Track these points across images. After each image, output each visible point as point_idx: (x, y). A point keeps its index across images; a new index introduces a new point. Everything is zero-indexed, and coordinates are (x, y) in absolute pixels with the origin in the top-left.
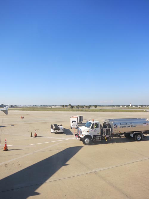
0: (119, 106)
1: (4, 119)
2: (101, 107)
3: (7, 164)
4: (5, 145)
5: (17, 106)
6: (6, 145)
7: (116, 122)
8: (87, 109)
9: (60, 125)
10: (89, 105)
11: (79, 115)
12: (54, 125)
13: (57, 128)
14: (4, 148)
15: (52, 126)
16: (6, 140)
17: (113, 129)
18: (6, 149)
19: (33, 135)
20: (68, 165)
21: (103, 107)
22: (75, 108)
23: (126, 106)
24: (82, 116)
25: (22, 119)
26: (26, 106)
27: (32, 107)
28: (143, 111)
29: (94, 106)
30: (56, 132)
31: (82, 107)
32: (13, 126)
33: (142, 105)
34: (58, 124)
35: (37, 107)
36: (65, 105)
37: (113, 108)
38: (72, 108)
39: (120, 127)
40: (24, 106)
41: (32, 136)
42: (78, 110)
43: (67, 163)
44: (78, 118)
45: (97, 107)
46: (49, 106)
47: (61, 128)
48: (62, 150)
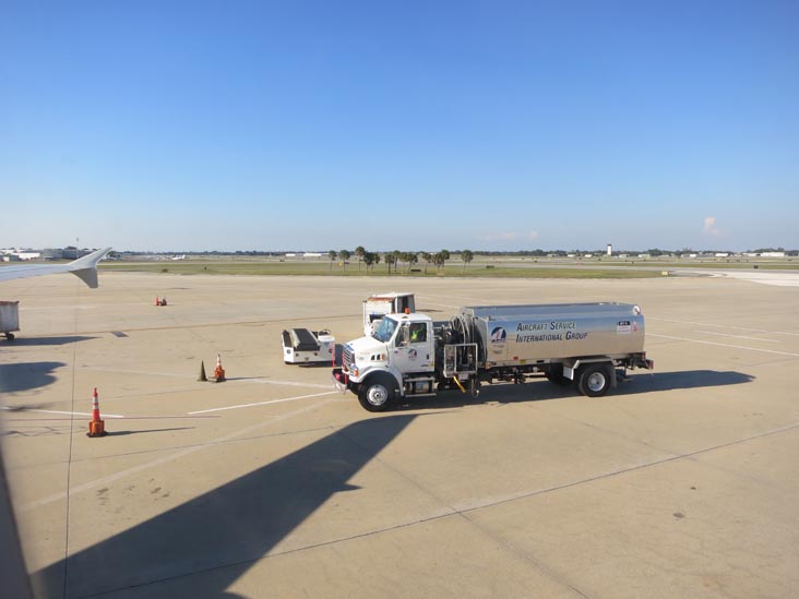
0: (562, 254)
1: (83, 307)
2: (491, 259)
3: (105, 490)
4: (91, 414)
5: (134, 254)
6: (97, 412)
7: (504, 318)
8: (432, 267)
9: (322, 333)
10: (440, 250)
11: (399, 291)
12: (297, 331)
13: (307, 342)
14: (91, 424)
15: (286, 334)
16: (96, 395)
17: (489, 346)
18: (98, 430)
19: (210, 374)
20: (354, 488)
21: (498, 259)
22: (382, 261)
23: (592, 253)
24: (412, 296)
25: (159, 307)
26: (176, 254)
27: (197, 257)
28: (658, 274)
29: (458, 253)
30: (303, 360)
31: (412, 257)
32: (125, 336)
33: (656, 250)
34: (311, 329)
35: (222, 257)
36: (338, 250)
37: (538, 261)
38: (369, 264)
39: (519, 339)
40: (166, 254)
41: (204, 378)
42: (392, 270)
43: (352, 481)
44: (393, 303)
45: (474, 257)
46: (273, 254)
47: (327, 344)
48: (330, 432)
